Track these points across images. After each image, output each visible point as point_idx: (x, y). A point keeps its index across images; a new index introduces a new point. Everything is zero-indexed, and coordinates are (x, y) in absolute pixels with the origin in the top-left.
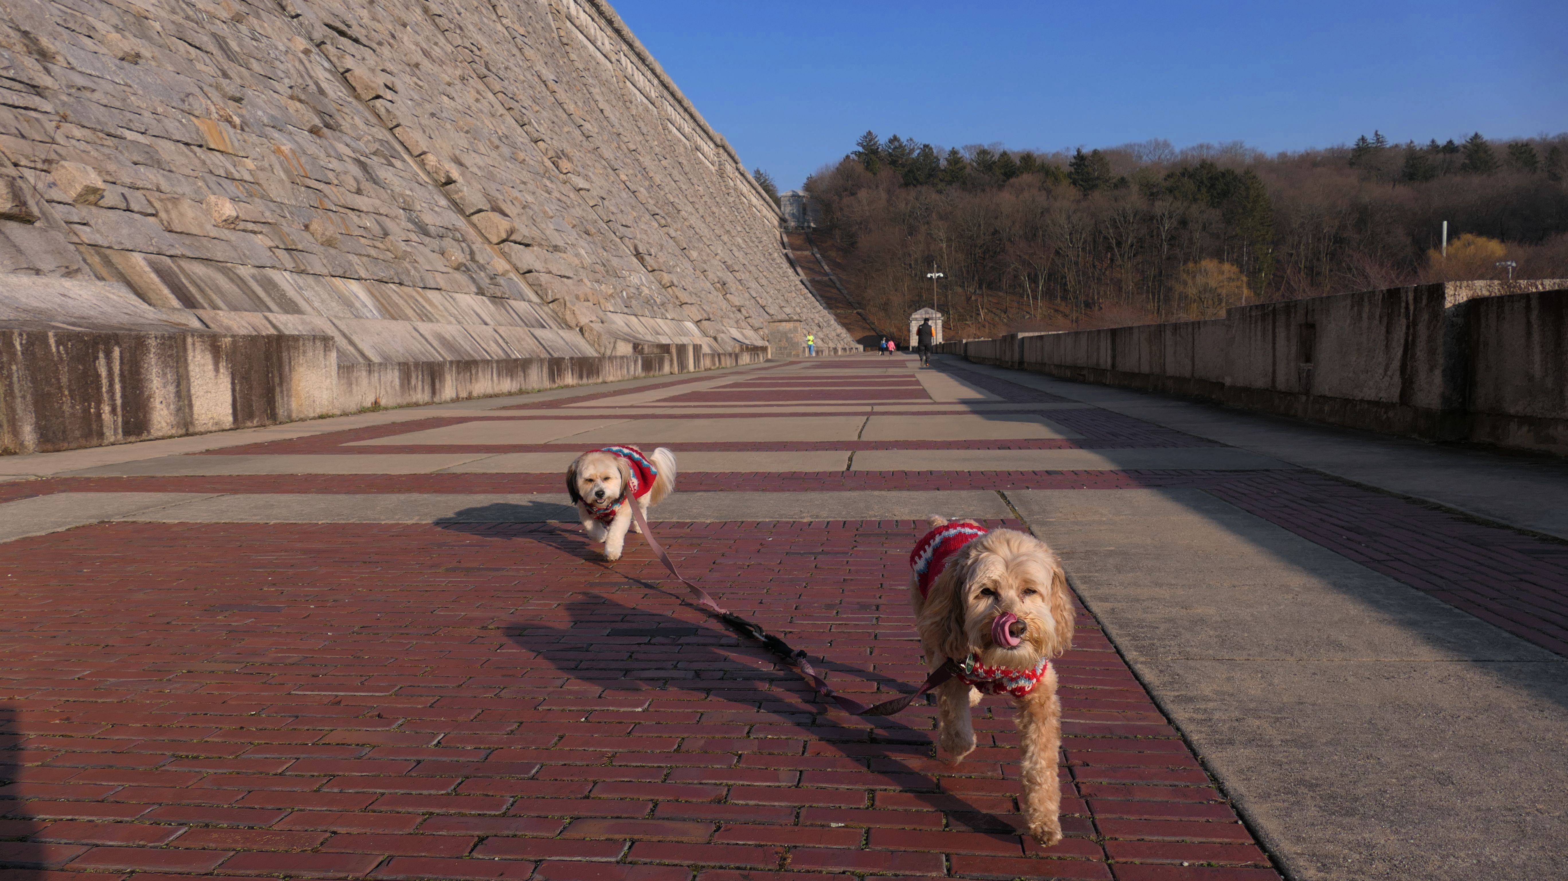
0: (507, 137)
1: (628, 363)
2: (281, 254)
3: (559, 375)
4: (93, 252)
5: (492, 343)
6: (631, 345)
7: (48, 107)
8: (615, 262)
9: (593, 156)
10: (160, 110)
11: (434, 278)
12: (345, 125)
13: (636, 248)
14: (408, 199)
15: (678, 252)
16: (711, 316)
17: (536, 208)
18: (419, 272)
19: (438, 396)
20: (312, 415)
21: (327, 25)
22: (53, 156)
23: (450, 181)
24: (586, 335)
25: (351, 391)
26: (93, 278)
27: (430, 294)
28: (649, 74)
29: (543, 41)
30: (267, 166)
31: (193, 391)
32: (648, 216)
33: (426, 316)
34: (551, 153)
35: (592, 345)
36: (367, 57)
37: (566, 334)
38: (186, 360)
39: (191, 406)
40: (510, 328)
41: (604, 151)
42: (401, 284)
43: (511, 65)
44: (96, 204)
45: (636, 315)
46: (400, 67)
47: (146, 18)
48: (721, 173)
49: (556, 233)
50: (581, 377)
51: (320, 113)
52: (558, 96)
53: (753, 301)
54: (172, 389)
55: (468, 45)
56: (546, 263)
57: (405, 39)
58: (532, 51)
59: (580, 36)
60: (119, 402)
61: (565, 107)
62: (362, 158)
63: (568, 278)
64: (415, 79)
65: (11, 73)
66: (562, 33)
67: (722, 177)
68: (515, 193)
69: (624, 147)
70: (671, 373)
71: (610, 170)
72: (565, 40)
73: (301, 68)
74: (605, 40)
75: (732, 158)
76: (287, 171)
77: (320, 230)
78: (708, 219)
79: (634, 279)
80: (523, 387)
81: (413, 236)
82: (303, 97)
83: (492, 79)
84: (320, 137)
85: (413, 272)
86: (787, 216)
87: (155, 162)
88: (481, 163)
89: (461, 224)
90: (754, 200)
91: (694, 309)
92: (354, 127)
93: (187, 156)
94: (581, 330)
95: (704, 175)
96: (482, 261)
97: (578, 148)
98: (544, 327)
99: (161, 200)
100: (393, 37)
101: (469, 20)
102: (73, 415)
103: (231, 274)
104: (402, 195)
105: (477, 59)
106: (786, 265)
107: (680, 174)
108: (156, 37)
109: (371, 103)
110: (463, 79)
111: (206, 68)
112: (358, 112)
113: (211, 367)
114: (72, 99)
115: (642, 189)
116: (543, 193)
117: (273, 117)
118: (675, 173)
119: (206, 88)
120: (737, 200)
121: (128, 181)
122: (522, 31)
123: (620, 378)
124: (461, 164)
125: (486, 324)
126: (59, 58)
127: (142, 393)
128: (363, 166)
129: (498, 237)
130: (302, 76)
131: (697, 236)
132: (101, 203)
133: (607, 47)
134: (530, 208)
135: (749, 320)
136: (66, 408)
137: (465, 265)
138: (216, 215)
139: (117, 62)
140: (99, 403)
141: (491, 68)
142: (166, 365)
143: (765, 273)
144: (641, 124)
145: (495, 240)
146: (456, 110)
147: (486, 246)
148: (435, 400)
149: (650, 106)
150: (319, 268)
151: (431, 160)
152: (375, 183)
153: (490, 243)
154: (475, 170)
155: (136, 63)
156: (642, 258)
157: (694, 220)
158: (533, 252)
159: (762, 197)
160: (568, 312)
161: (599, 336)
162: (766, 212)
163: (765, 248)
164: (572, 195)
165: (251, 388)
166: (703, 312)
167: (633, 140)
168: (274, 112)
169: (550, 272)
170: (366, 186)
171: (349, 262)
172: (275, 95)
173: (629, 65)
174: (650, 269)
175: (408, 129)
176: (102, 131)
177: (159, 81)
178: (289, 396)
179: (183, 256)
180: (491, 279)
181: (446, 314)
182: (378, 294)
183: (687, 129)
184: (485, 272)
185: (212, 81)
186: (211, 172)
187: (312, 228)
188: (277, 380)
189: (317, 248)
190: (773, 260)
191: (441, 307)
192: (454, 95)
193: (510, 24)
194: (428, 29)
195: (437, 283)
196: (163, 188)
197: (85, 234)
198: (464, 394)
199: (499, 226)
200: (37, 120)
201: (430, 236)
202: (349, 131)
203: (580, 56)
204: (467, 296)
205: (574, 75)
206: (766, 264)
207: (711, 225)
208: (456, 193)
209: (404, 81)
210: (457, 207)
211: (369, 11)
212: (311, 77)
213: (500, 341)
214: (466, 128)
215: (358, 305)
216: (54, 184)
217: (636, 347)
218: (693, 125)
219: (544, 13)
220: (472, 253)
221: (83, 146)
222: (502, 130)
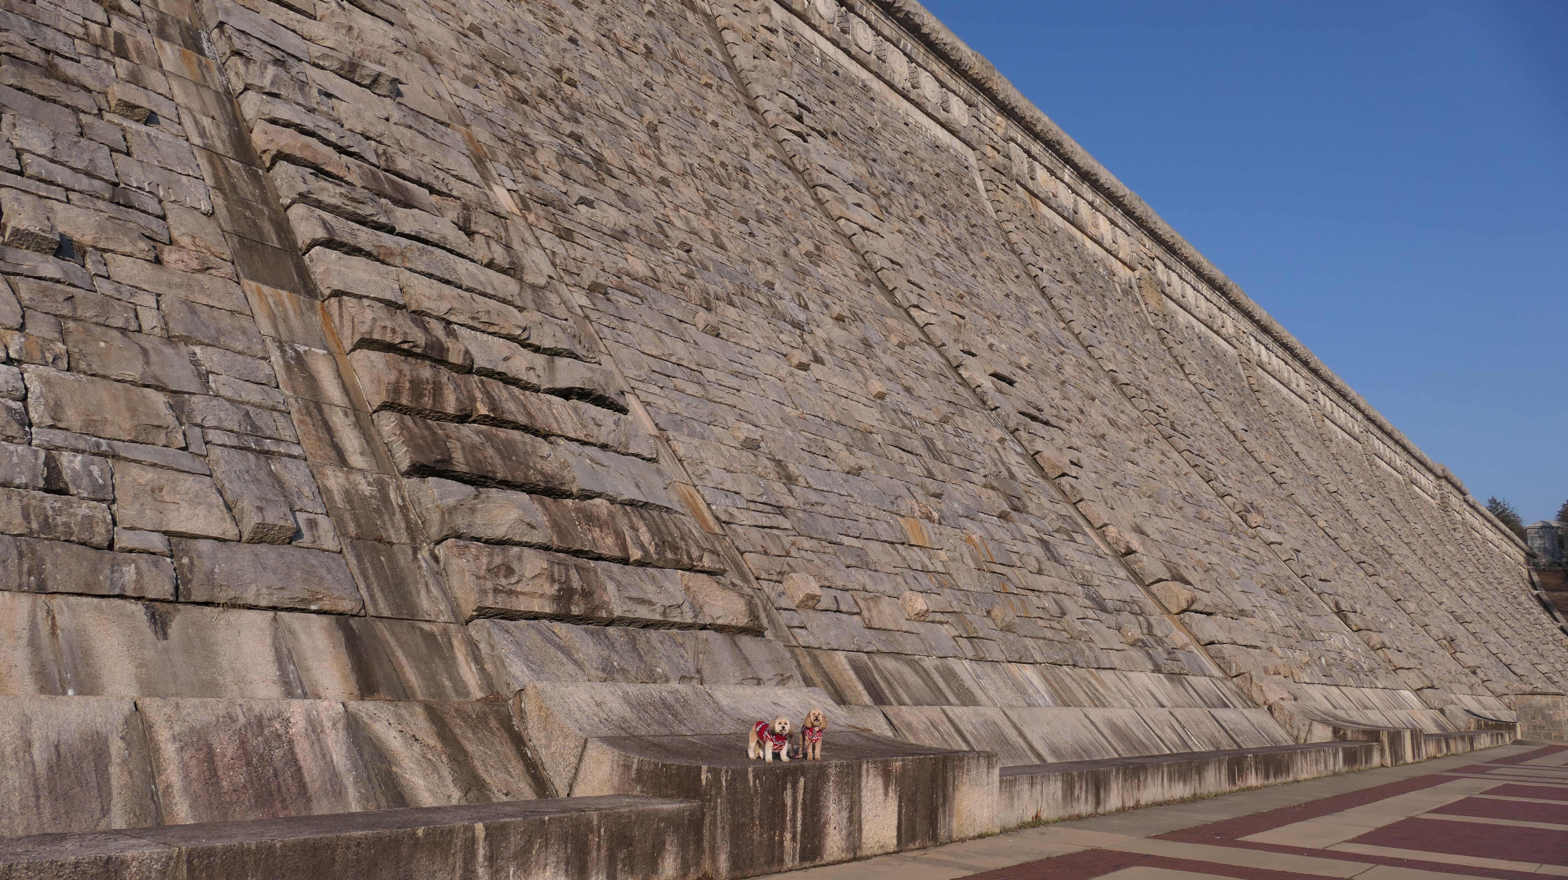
0: (1191, 496)
1: (1325, 757)
2: (963, 642)
3: (1241, 776)
4: (805, 653)
5: (1168, 730)
6: (1331, 729)
7: (787, 524)
8: (1311, 622)
9: (1287, 504)
10: (873, 515)
11: (1109, 657)
12: (1032, 507)
13: (1337, 605)
14: (1086, 574)
15: (1390, 604)
16: (1435, 683)
17: (1220, 569)
18: (1093, 652)
19: (1102, 806)
20: (971, 834)
21: (1021, 413)
22: (786, 568)
23: (1130, 552)
24: (1276, 714)
25: (1012, 806)
26: (802, 683)
27: (1104, 674)
28: (1352, 410)
29: (1232, 391)
30: (958, 555)
31: (863, 816)
32: (1352, 565)
33: (1099, 699)
34: (1239, 507)
35: (1283, 726)
36: (1056, 436)
37: (1251, 714)
38: (860, 786)
39: (860, 830)
40: (1188, 709)
41: (1300, 497)
42: (1074, 666)
43: (1198, 420)
44: (814, 608)
45: (1337, 686)
46: (1087, 441)
47: (871, 433)
48: (1445, 506)
49: (1243, 596)
50: (1267, 777)
51: (1009, 497)
52: (1247, 445)
53: (1493, 659)
54: (845, 814)
55: (1154, 408)
56: (1229, 632)
57: (1093, 413)
58: (1220, 404)
59: (1272, 381)
60: (799, 829)
61: (1256, 455)
62: (1045, 537)
63: (1255, 647)
64: (1100, 450)
65: (764, 499)
66: (1252, 381)
67: (1445, 511)
68: (1199, 556)
69: (1322, 489)
70: (1382, 766)
71: (1306, 517)
72: (1255, 387)
73: (996, 456)
74: (1301, 381)
75: (1459, 489)
76: (975, 559)
77: (1000, 617)
78: (1429, 561)
79: (1336, 642)
80: (1198, 792)
81: (1090, 613)
82: (995, 484)
83: (1178, 440)
84: (1007, 521)
85: (1087, 652)
86: (1536, 551)
87: (864, 563)
88: (1163, 528)
89: (1140, 595)
90: (1490, 535)
91: (1412, 674)
92: (1040, 505)
93: (891, 554)
94: (1270, 708)
95: (1422, 511)
96: (1160, 634)
97: (1270, 497)
98: (1226, 706)
99: (865, 599)
100: (1082, 412)
101: (1156, 384)
102: (760, 843)
103: (917, 667)
104: (1081, 571)
105: (1163, 420)
106: (1537, 610)
107: (1392, 511)
108: (877, 448)
109: (1057, 481)
110: (1147, 442)
111: (915, 470)
112: (1045, 491)
113: (881, 791)
114: (806, 515)
115: (1345, 535)
116: (1229, 552)
117: (968, 508)
118: (1386, 512)
119: (913, 488)
120: (1467, 537)
121: (840, 584)
122: (1210, 385)
123: (1316, 775)
124: (1143, 533)
125: (1162, 706)
126: (801, 479)
127: (819, 819)
128: (1045, 544)
129: (1178, 606)
130: (996, 465)
131: (1416, 583)
132: (818, 606)
133: (1303, 388)
134: (1214, 570)
135: (1488, 684)
136: (755, 837)
137: (1142, 641)
138: (909, 609)
139: (844, 475)
140: (782, 831)
141: (1177, 427)
142: (842, 792)
143: (1508, 622)
144: (1342, 462)
145: (1175, 610)
146: (1140, 475)
147: (1165, 617)
148: (1099, 811)
149: (1353, 442)
150: (996, 655)
151: (1112, 531)
152: (1057, 561)
153: (1170, 613)
154: (1157, 536)
155: (859, 475)
156: (1345, 616)
157: (1412, 565)
158: (1215, 621)
159: (1500, 530)
160: (1254, 688)
161: (1291, 717)
162: (1506, 546)
163: (1508, 591)
164: (1262, 551)
165: (916, 810)
166: (1424, 678)
167: (1333, 480)
168: (969, 502)
169: (1235, 643)
170: (1048, 565)
171: (1026, 648)
172: (971, 486)
173: (1328, 402)
174: (1354, 628)
175: (1090, 503)
176: (825, 540)
177: (875, 489)
178: (951, 816)
179: (879, 652)
180: (1169, 653)
181: (1119, 696)
182: (1051, 678)
183: (1399, 462)
184: (1163, 647)
185: (918, 480)
186: (910, 567)
187: (993, 614)
188: (940, 800)
189: (997, 635)
190: (1520, 604)
191: (1114, 689)
192: (1139, 460)
193: (1198, 381)
194: (1116, 397)
195: (1112, 662)
196: (868, 588)
197: (803, 638)
198: (1130, 803)
199: (1180, 594)
200: (778, 537)
201: (1107, 612)
202: (1035, 512)
203: (1272, 401)
204: (1142, 675)
205: (1266, 420)
206: (1510, 609)
207: (1432, 567)
208: (1136, 563)
209: (1089, 455)
210: (1137, 577)
211: (1061, 391)
212: (1003, 463)
213: (1177, 726)
214: (1149, 493)
215: (1031, 691)
216: (783, 593)
217: (1336, 731)
218: (1406, 457)
219: (1233, 365)
220: (1150, 626)
221: (809, 555)
222: (1187, 488)
